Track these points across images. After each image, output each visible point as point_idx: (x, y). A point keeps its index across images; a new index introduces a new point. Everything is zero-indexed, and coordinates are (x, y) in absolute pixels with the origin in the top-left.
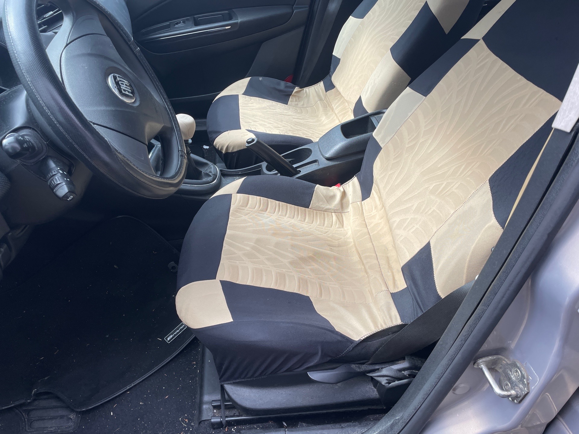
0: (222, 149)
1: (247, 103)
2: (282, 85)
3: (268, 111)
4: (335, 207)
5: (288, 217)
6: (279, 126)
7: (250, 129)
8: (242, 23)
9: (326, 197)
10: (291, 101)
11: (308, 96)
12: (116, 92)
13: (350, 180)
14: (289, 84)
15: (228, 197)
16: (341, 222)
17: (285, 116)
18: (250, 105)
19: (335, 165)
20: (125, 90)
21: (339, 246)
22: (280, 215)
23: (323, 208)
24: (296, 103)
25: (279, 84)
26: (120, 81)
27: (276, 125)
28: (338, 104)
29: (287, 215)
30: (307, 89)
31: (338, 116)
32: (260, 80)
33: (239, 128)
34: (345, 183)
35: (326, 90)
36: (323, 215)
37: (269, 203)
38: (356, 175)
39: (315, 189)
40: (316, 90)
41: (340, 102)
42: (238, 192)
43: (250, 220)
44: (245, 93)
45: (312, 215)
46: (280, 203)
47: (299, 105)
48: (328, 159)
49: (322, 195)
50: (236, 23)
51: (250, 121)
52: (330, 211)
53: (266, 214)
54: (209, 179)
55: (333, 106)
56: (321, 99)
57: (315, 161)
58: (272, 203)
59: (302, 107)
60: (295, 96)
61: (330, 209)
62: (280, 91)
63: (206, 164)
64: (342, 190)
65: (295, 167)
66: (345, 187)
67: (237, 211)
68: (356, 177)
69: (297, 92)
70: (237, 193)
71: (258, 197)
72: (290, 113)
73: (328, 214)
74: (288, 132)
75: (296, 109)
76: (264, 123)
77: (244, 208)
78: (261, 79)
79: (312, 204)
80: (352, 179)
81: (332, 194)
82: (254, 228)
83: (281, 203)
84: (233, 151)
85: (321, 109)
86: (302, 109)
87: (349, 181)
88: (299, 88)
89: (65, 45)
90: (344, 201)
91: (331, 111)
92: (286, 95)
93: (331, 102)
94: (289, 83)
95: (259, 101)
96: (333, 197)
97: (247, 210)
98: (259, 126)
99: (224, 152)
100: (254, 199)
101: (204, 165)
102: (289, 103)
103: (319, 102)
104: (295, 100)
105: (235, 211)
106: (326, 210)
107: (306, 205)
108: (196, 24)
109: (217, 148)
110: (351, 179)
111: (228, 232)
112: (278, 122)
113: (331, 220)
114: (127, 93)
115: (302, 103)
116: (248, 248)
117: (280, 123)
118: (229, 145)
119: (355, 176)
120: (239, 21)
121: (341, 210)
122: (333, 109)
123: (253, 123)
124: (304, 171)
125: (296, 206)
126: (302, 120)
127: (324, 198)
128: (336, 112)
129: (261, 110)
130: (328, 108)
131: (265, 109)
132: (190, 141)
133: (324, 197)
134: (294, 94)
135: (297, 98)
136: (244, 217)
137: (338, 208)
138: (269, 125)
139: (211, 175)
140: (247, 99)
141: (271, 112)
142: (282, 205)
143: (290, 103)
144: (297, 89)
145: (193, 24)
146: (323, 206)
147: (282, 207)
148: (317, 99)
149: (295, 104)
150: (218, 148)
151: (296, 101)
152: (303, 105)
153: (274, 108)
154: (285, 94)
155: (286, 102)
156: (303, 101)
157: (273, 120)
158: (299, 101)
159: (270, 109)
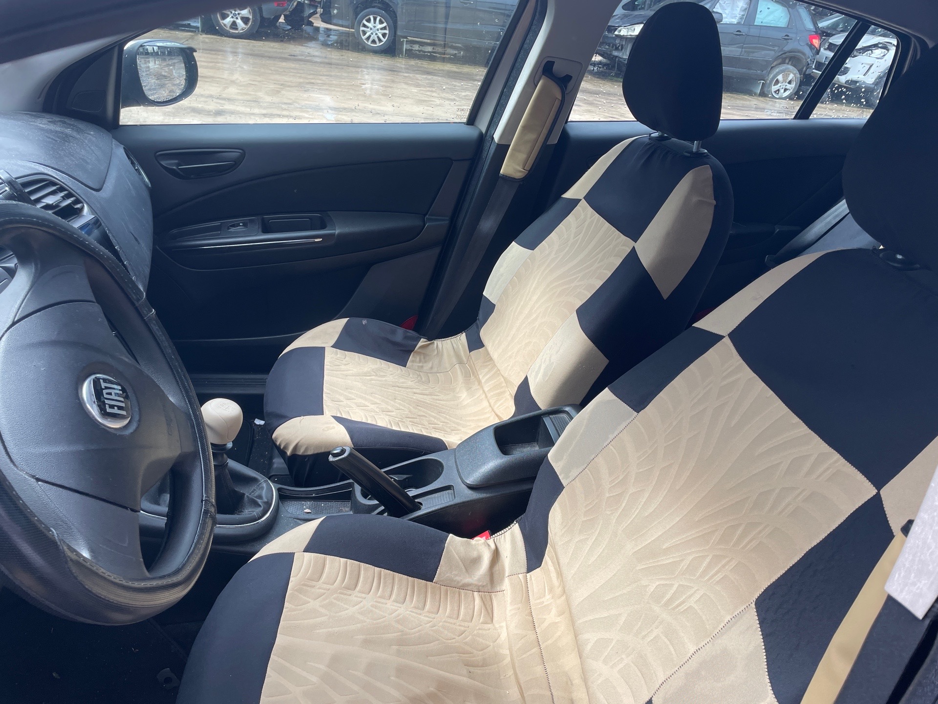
0: (286, 447)
1: (339, 364)
2: (400, 334)
3: (372, 380)
4: (479, 580)
5: (394, 601)
6: (390, 408)
7: (339, 415)
8: (340, 235)
9: (463, 561)
10: (413, 361)
11: (440, 354)
12: (94, 410)
13: (507, 529)
14: (411, 333)
15: (285, 560)
16: (490, 611)
17: (400, 389)
18: (343, 367)
19: (482, 499)
20: (112, 407)
21: (484, 664)
22: (380, 597)
23: (458, 582)
24: (421, 364)
25: (393, 332)
26: (106, 388)
27: (384, 406)
28: (488, 376)
29: (394, 597)
30: (438, 343)
31: (489, 395)
32: (364, 324)
33: (321, 413)
34: (498, 533)
35: (471, 350)
36: (457, 595)
37: (362, 572)
38: (517, 519)
39: (446, 545)
40: (455, 345)
41: (492, 373)
42: (307, 550)
43: (323, 611)
44: (337, 345)
45: (437, 597)
46: (381, 572)
47: (425, 368)
48: (471, 487)
49: (458, 558)
50: (333, 235)
51: (342, 398)
52: (470, 588)
53: (355, 595)
54: (256, 511)
55: (481, 377)
56: (461, 362)
57: (448, 488)
58: (368, 571)
59: (429, 372)
60: (419, 353)
61: (469, 585)
62: (395, 344)
63: (253, 480)
64: (493, 546)
65: (412, 497)
66: (498, 540)
67: (300, 591)
68: (517, 524)
69: (422, 347)
70: (304, 551)
71: (343, 560)
72: (410, 383)
73: (466, 594)
74: (404, 420)
75: (420, 375)
76: (363, 402)
77: (314, 583)
78: (364, 322)
79: (440, 574)
80: (511, 526)
81: (475, 554)
82: (330, 629)
83: (384, 572)
84: (306, 454)
85: (460, 378)
86: (429, 375)
87: (505, 530)
88: (426, 340)
89: (10, 322)
90: (497, 568)
91: (477, 383)
92: (404, 351)
93: (477, 370)
94: (411, 331)
95: (360, 360)
96: (476, 561)
97: (319, 588)
98: (354, 408)
99: (289, 453)
100: (335, 564)
101: (249, 481)
102: (409, 364)
103: (457, 366)
104: (418, 359)
105: (296, 590)
106: (464, 587)
107: (428, 574)
108: (266, 231)
109: (278, 444)
110: (509, 527)
111: (280, 640)
112: (388, 400)
113: (472, 607)
114: (116, 411)
115: (430, 365)
116: (314, 679)
117: (392, 402)
118: (300, 444)
119: (515, 522)
120: (337, 232)
121: (489, 587)
122: (480, 382)
123: (345, 402)
124: (430, 505)
125: (410, 578)
126: (429, 397)
127: (460, 563)
128: (486, 389)
129: (361, 377)
130: (472, 377)
131: (368, 375)
132: (230, 445)
133: (461, 560)
134: (419, 350)
135: (422, 357)
136: (314, 604)
137: (484, 584)
138: (372, 406)
139: (260, 504)
140: (338, 356)
141: (378, 382)
142: (385, 575)
143: (411, 364)
144: (422, 342)
145: (260, 230)
146: (458, 578)
147: (385, 579)
148: (454, 360)
149: (418, 366)
150: (280, 445)
151: (420, 361)
152: (432, 368)
153: (382, 374)
154: (403, 349)
155: (403, 364)
156: (431, 362)
157: (380, 397)
158: (425, 362)
159: (377, 375)
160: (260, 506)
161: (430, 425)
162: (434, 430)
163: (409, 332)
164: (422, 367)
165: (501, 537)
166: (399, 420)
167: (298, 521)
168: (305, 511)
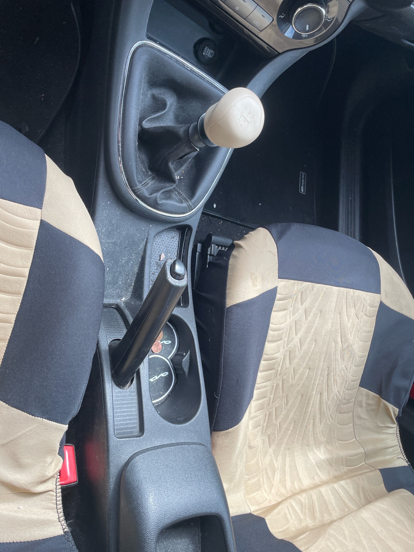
1: (357, 307)
3: (336, 343)
6: (296, 361)
7: (278, 296)
9: (16, 442)
10: (368, 396)
11: (379, 429)
14: (405, 398)
17: (326, 377)
18: (353, 311)
24: (364, 405)
27: (299, 354)
28: (342, 494)
30: (394, 430)
31: (314, 494)
33: (281, 276)
35: (382, 471)
38: (70, 533)
40: (391, 450)
41: (347, 501)
42: (43, 224)
44: (383, 308)
46: (10, 323)
47: (359, 409)
49: (19, 434)
51: (307, 304)
55: (343, 483)
56: (367, 455)
59: (355, 414)
60: (378, 404)
62: (389, 376)
64: (40, 488)
66: (49, 497)
69: (387, 410)
70: (41, 220)
71: (26, 271)
72: (335, 389)
74: (278, 376)
75: (349, 403)
76: (303, 330)
80: (64, 522)
85: (343, 453)
86: (350, 414)
88: (397, 415)
91: (337, 474)
92: (381, 386)
93: (353, 478)
94: (408, 396)
95: (364, 332)
98: (292, 318)
99: (238, 242)
102: (364, 391)
103: (361, 450)
104: (370, 402)
112: (307, 359)
115: (364, 416)
117: (305, 364)
118: (243, 251)
119: (66, 527)
122: (337, 478)
123: (302, 308)
126: (317, 412)
128: (323, 490)
129: (339, 331)
130: (346, 469)
131: (343, 339)
134: (382, 403)
135: (374, 407)
138: (297, 340)
140: (368, 307)
141: (333, 349)
143: (364, 393)
144: (394, 410)
148: (370, 447)
149: (361, 402)
151: (368, 405)
152: (360, 418)
153: (346, 356)
154: (383, 385)
155: (363, 384)
156: (367, 417)
157: (311, 350)
158: (368, 411)
159: (343, 350)
160: (151, 194)
161: (274, 409)
162: (268, 413)
163: (406, 395)
164: (361, 406)
165: (52, 503)
166: (278, 370)
167: (144, 243)
168: (163, 254)
